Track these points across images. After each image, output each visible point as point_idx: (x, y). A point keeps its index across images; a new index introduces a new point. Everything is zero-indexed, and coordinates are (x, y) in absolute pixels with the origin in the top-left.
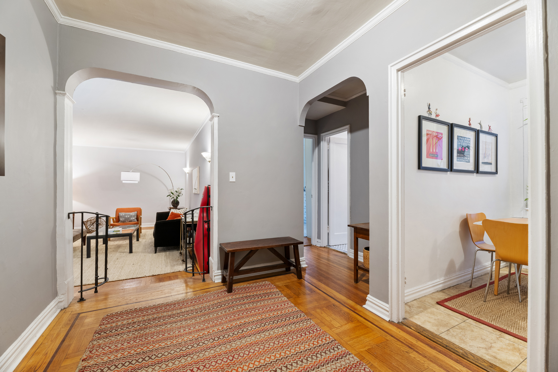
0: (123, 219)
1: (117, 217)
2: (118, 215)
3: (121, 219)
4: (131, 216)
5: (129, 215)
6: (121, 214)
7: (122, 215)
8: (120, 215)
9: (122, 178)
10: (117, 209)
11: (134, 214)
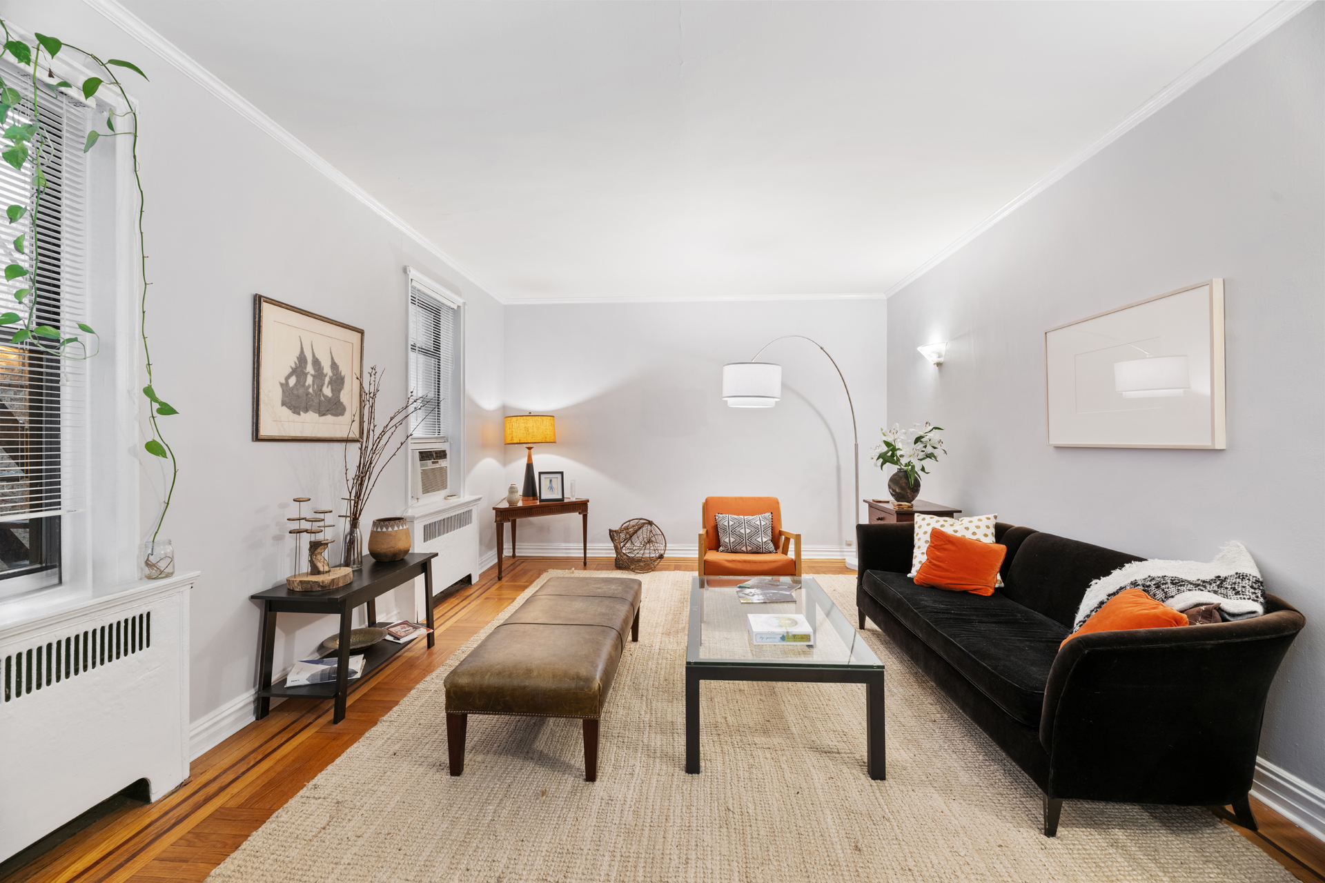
0: (732, 540)
1: (711, 531)
2: (712, 524)
3: (727, 540)
4: (757, 530)
5: (749, 523)
6: (726, 520)
7: (726, 524)
8: (720, 524)
9: (728, 389)
10: (707, 500)
11: (761, 520)
